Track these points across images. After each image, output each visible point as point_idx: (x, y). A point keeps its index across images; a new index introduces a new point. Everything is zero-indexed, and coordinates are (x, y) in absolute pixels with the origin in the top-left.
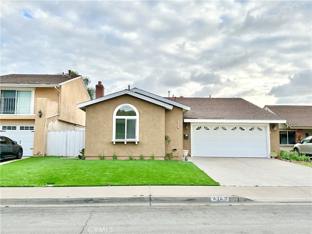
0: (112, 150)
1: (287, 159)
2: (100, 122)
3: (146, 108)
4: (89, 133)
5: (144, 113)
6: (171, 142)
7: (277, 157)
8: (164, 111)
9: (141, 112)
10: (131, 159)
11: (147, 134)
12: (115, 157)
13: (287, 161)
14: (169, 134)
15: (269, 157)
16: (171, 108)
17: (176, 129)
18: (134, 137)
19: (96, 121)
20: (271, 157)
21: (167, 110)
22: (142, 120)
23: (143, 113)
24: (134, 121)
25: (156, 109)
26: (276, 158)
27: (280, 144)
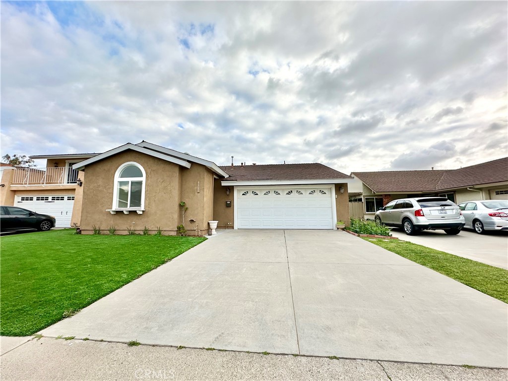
0: (112, 222)
1: (356, 232)
2: (99, 186)
3: (155, 166)
4: (86, 200)
5: (152, 172)
6: (189, 211)
7: (345, 228)
8: (177, 170)
9: (149, 171)
10: (132, 234)
11: (155, 201)
12: (113, 232)
13: (354, 235)
14: (187, 200)
15: (335, 228)
16: (188, 165)
17: (196, 193)
18: (139, 205)
19: (95, 185)
20: (338, 229)
21: (182, 169)
22: (149, 182)
23: (150, 173)
24: (140, 183)
25: (168, 167)
26: (343, 229)
27: (367, 212)
